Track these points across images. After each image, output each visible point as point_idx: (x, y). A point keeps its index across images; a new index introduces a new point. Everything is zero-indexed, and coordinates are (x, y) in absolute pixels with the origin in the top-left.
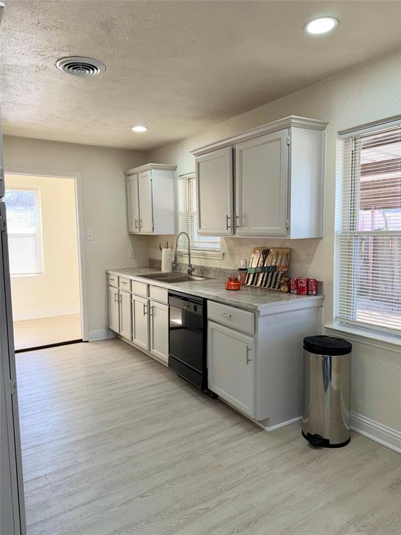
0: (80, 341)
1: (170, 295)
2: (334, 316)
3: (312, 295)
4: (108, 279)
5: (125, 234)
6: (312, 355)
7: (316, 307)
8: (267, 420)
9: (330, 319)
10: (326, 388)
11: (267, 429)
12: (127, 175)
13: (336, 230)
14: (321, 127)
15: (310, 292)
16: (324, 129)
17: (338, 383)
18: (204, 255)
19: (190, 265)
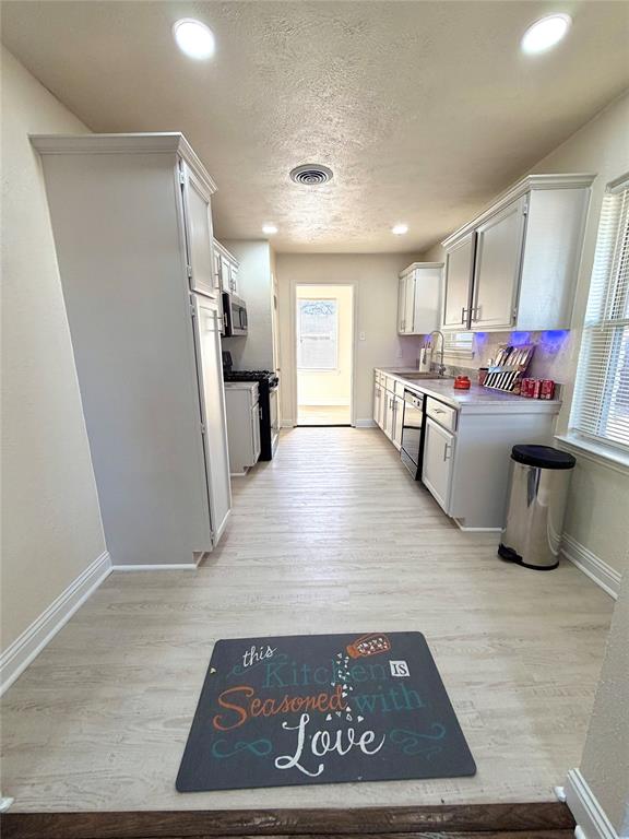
0: (349, 426)
1: (406, 390)
2: (570, 426)
3: (545, 399)
4: (375, 376)
5: (395, 335)
6: (517, 465)
7: (548, 414)
8: (463, 519)
9: (564, 429)
10: (529, 502)
11: (462, 528)
12: (401, 278)
13: (587, 319)
14: (587, 182)
15: (542, 396)
16: (589, 184)
17: (547, 500)
18: (457, 355)
19: (442, 365)
